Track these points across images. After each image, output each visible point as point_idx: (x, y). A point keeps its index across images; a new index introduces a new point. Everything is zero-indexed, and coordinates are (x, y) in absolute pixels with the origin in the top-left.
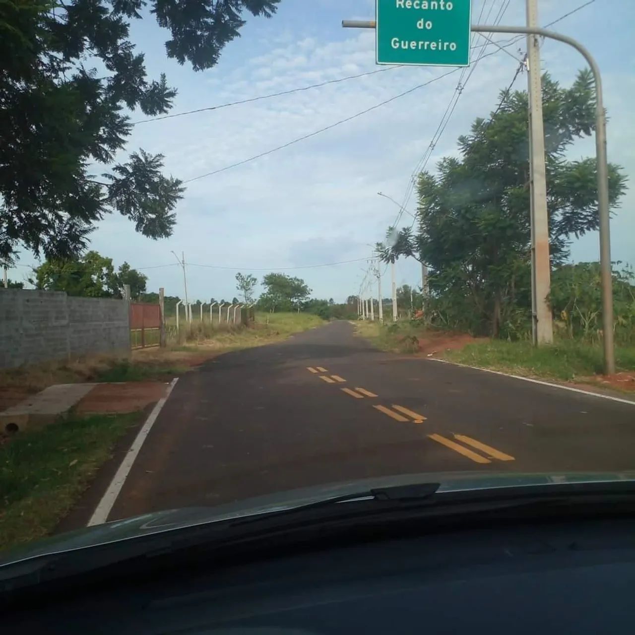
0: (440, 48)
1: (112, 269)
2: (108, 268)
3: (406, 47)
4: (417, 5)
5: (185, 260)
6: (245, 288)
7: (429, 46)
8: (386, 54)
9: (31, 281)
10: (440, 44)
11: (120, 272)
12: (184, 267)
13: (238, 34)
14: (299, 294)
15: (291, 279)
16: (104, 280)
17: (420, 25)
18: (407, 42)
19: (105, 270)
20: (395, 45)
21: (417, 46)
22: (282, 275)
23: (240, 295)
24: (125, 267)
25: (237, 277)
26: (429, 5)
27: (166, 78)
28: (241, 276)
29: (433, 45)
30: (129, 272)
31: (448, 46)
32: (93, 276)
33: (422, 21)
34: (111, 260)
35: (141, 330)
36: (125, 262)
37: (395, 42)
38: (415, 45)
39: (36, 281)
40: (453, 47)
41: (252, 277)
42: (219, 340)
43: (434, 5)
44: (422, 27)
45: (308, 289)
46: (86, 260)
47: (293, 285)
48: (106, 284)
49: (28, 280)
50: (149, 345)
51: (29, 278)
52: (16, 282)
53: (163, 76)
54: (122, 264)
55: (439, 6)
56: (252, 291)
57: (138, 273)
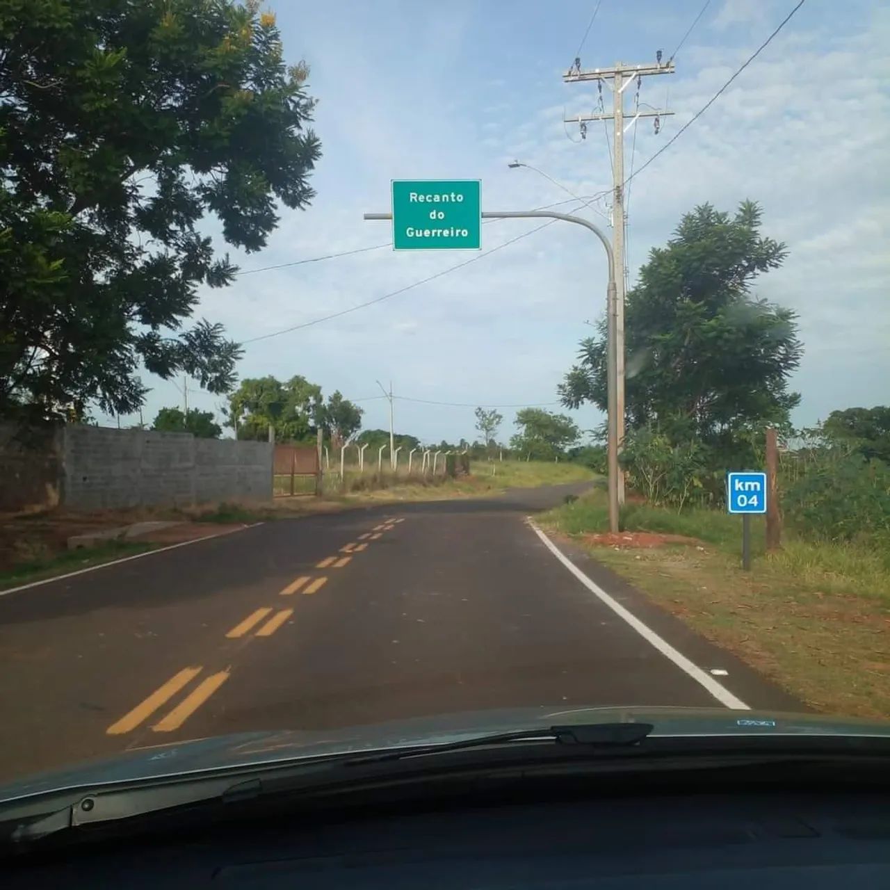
0: (452, 235)
1: (321, 400)
2: (315, 398)
3: (421, 235)
4: (429, 198)
5: (393, 392)
6: (486, 427)
7: (441, 234)
8: (402, 242)
9: (224, 411)
10: (452, 232)
11: (330, 403)
12: (391, 401)
13: (276, 227)
14: (567, 437)
15: (557, 416)
16: (311, 413)
17: (433, 215)
18: (421, 231)
19: (312, 401)
20: (410, 234)
21: (431, 234)
22: (543, 410)
23: (480, 437)
24: (337, 397)
25: (477, 414)
26: (441, 199)
27: (230, 257)
28: (482, 412)
29: (446, 233)
30: (341, 403)
31: (460, 233)
32: (297, 407)
33: (434, 213)
34: (320, 388)
35: (290, 475)
36: (337, 391)
37: (410, 231)
38: (429, 233)
39: (229, 411)
40: (465, 233)
41: (498, 413)
42: (395, 492)
43: (445, 198)
44: (435, 217)
45: (578, 431)
46: (290, 387)
47: (559, 425)
48: (312, 418)
49: (220, 409)
50: (301, 494)
51: (223, 406)
52: (204, 412)
53: (227, 255)
54: (332, 393)
55: (450, 198)
56: (496, 432)
57: (352, 405)
